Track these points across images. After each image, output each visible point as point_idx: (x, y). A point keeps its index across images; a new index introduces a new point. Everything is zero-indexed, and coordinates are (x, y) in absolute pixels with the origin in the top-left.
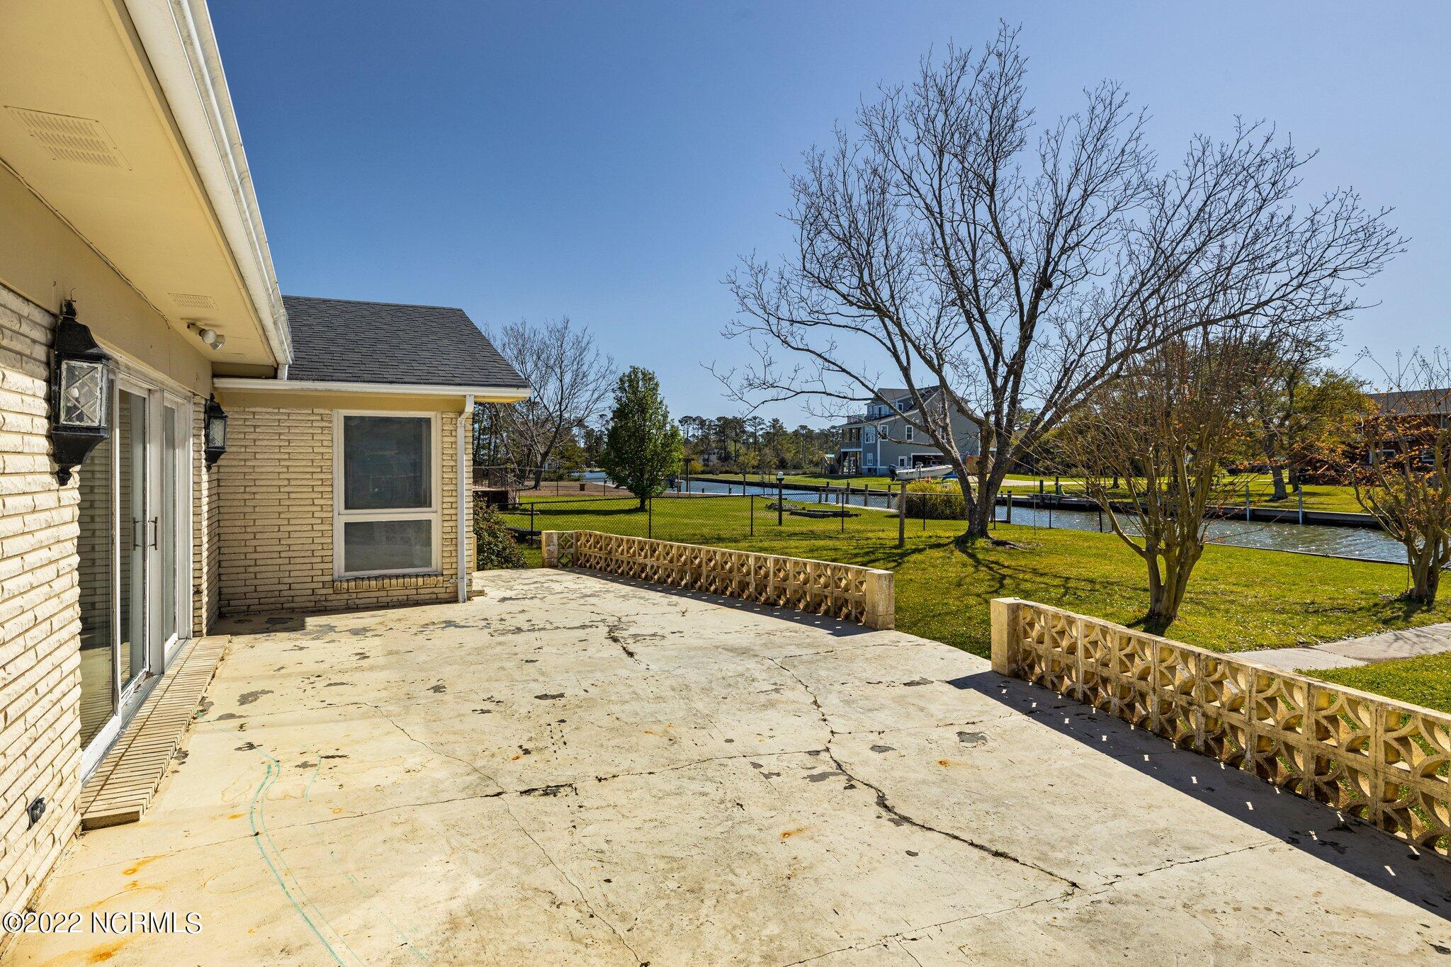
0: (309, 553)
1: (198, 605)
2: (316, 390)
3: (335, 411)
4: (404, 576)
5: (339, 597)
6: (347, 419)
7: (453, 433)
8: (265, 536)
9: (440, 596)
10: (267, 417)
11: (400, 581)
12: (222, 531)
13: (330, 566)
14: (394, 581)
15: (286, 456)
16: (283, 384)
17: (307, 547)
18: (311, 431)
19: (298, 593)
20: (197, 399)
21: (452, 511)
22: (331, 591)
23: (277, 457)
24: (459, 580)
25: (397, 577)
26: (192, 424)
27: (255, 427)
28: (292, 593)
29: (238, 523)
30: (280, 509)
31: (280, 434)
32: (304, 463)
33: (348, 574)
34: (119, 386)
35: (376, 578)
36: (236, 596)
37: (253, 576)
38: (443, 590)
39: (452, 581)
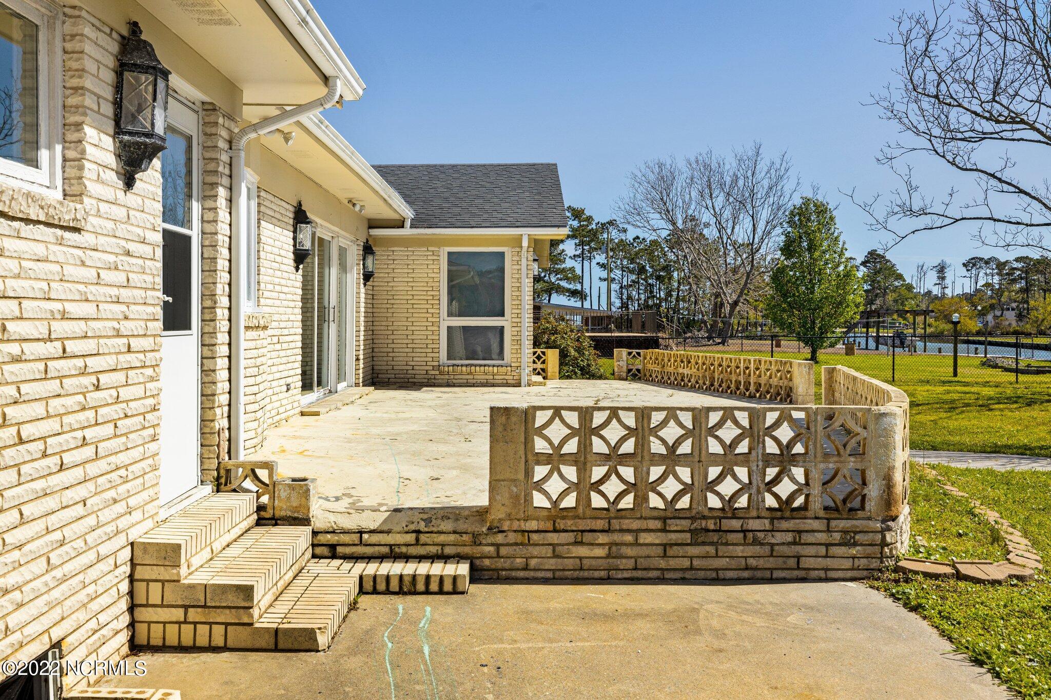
0: (425, 346)
1: (357, 367)
2: (426, 234)
3: (442, 248)
4: (485, 366)
5: (442, 377)
6: (449, 253)
7: (518, 263)
8: (399, 332)
9: (509, 382)
10: (401, 253)
11: (482, 368)
12: (375, 328)
13: (437, 355)
14: (478, 368)
15: (411, 280)
16: (407, 231)
17: (423, 341)
18: (427, 262)
19: (418, 372)
20: (359, 242)
21: (518, 320)
22: (437, 372)
23: (406, 280)
24: (522, 371)
25: (480, 366)
26: (356, 257)
27: (394, 260)
28: (414, 372)
29: (384, 323)
30: (407, 315)
31: (408, 265)
32: (422, 284)
33: (449, 362)
34: (318, 234)
35: (467, 366)
36: (382, 372)
37: (391, 358)
38: (511, 377)
39: (517, 371)
